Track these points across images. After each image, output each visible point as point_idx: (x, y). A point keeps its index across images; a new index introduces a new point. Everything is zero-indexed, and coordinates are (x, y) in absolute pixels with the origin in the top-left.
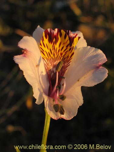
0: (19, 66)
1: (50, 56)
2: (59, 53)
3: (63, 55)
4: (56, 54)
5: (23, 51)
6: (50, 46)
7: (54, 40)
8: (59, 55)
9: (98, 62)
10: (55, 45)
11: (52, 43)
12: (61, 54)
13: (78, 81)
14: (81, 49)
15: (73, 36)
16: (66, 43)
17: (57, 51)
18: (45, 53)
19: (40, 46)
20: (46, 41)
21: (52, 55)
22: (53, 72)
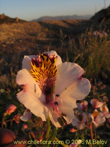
0: (25, 106)
1: (40, 77)
2: (46, 72)
3: (48, 73)
4: (43, 74)
5: (22, 87)
6: (38, 69)
7: (40, 65)
8: (46, 73)
9: (79, 74)
10: (41, 67)
11: (39, 67)
12: (47, 72)
13: (66, 89)
14: (60, 65)
15: (52, 57)
16: (49, 64)
17: (44, 71)
18: (36, 76)
19: (32, 74)
20: (34, 67)
21: (41, 76)
22: (45, 86)
